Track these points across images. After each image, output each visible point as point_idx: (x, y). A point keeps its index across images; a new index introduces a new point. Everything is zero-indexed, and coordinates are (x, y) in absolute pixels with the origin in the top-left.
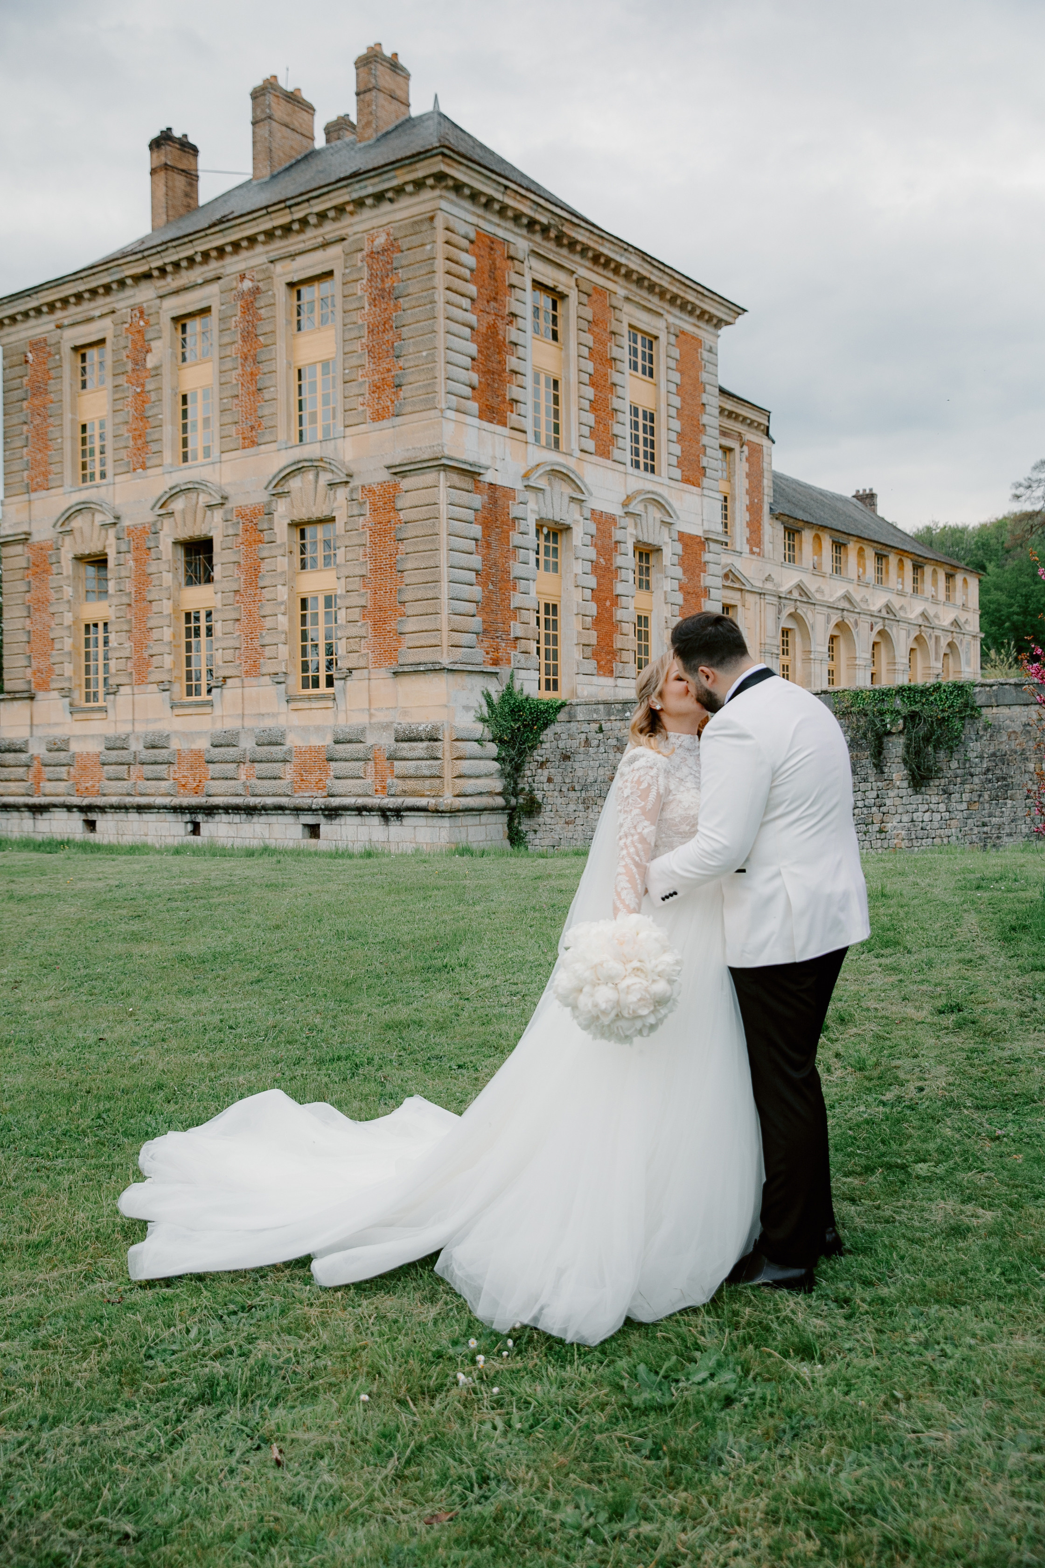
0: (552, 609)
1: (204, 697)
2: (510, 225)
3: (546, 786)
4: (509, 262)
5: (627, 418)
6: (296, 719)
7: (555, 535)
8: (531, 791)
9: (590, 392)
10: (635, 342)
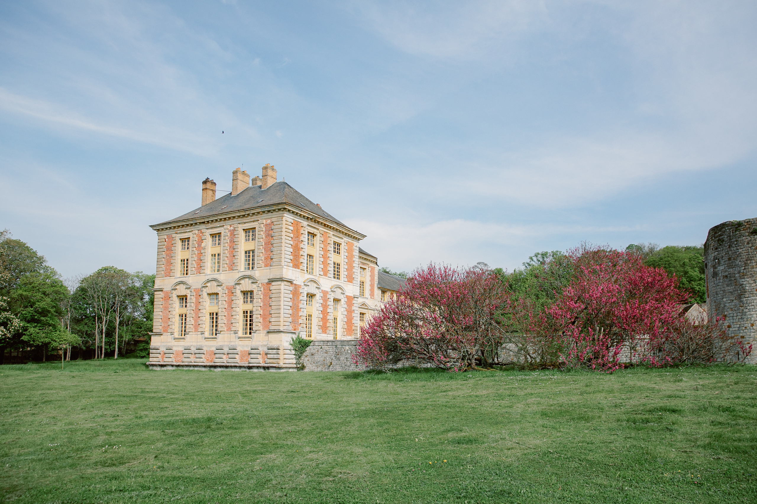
0: (310, 316)
1: (214, 336)
2: (302, 218)
3: (307, 362)
4: (302, 228)
5: (332, 265)
6: (241, 343)
7: (312, 296)
8: (303, 363)
9: (322, 259)
10: (335, 245)
